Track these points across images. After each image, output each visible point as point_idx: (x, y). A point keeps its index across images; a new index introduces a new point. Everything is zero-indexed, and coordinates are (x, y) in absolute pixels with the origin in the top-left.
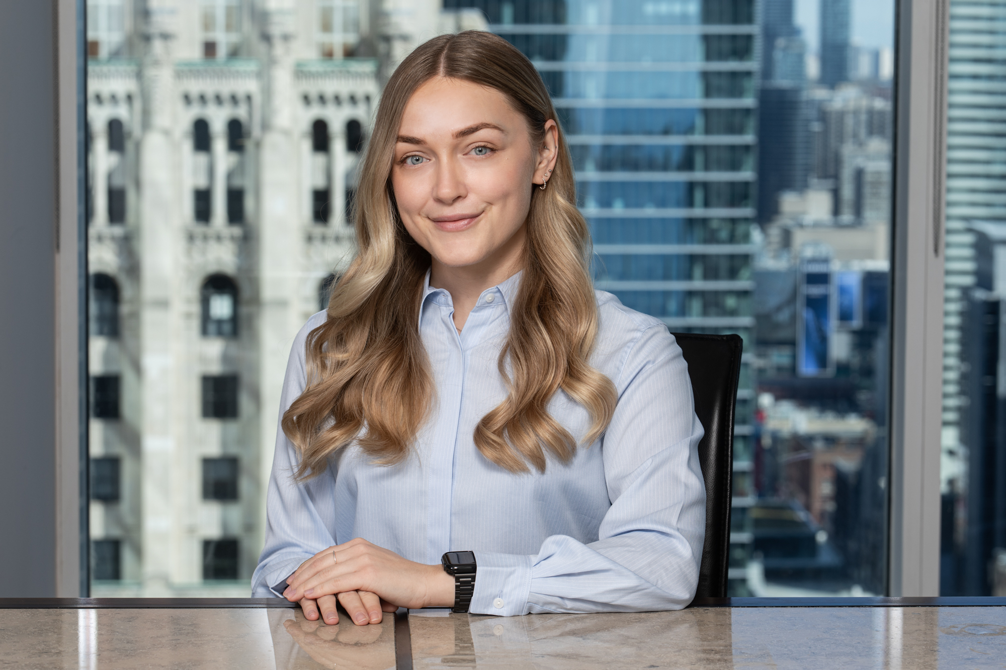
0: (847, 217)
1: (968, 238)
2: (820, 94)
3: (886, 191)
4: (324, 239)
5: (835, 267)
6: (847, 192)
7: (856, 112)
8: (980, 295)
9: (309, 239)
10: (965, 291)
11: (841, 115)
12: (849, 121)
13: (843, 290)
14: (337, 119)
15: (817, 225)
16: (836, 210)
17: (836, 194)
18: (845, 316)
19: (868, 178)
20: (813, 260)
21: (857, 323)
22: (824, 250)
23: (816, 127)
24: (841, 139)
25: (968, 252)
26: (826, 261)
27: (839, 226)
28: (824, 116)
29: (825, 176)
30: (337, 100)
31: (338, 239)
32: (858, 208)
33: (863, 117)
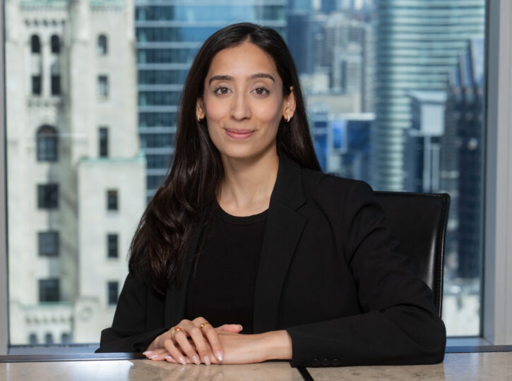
0: (337, 89)
1: (406, 101)
2: (321, 18)
3: (358, 74)
4: (38, 105)
5: (331, 118)
6: (337, 74)
7: (342, 28)
8: (414, 133)
9: (30, 104)
10: (405, 131)
11: (333, 30)
12: (338, 35)
13: (336, 131)
14: (45, 34)
15: (320, 94)
16: (331, 85)
17: (331, 75)
18: (337, 146)
19: (349, 67)
20: (319, 114)
21: (344, 149)
22: (325, 108)
23: (319, 37)
24: (333, 43)
25: (406, 108)
26: (325, 114)
27: (332, 94)
28: (323, 31)
29: (324, 64)
30: (45, 23)
31: (47, 105)
32: (343, 84)
33: (346, 31)
